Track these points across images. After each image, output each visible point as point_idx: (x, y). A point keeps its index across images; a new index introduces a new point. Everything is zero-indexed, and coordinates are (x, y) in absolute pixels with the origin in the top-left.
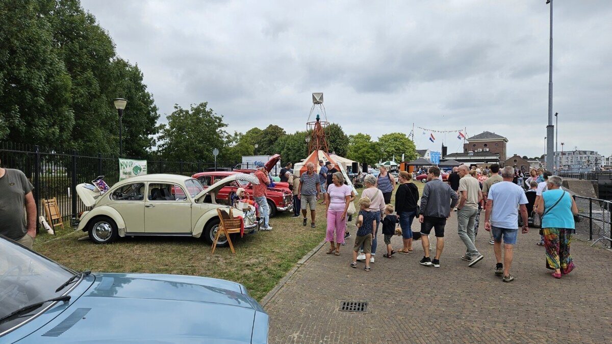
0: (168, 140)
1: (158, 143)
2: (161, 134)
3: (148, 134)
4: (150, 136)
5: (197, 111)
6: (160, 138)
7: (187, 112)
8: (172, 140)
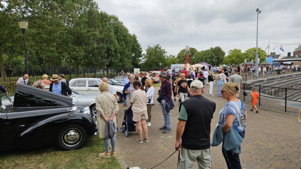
0: (146, 59)
1: (142, 61)
2: (143, 57)
3: (139, 58)
4: (140, 58)
5: (156, 48)
6: (144, 58)
7: (152, 48)
8: (147, 59)
